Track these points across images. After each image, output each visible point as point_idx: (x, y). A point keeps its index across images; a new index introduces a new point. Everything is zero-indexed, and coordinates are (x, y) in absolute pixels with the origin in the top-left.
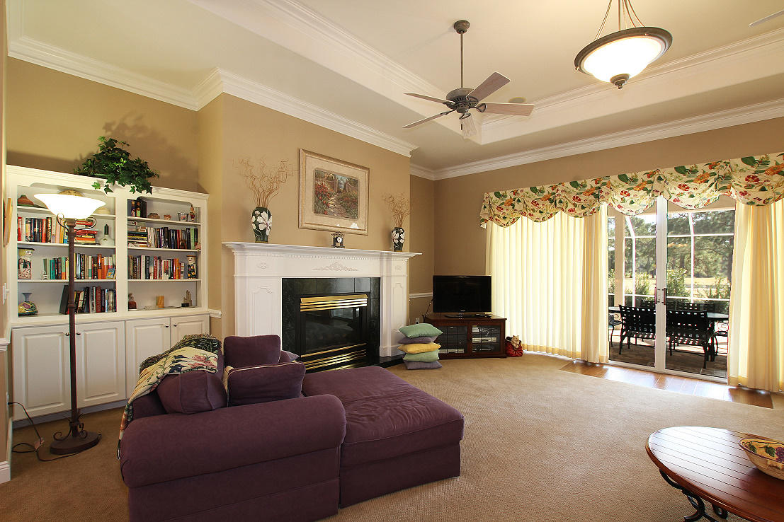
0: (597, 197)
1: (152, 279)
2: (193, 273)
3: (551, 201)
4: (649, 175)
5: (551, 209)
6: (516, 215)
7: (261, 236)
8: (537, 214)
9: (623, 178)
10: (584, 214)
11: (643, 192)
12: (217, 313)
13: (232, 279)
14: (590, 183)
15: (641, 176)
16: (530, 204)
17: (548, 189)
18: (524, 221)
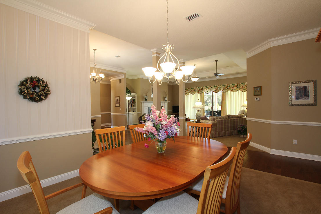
0: (202, 90)
1: (133, 107)
2: (134, 106)
3: (195, 91)
4: (210, 87)
5: (195, 92)
6: (189, 93)
7: (146, 100)
8: (192, 93)
9: (206, 87)
10: (200, 93)
11: (209, 90)
12: (139, 113)
13: (142, 107)
14: (201, 88)
15: (209, 87)
16: (191, 91)
17: (194, 88)
18: (190, 94)
